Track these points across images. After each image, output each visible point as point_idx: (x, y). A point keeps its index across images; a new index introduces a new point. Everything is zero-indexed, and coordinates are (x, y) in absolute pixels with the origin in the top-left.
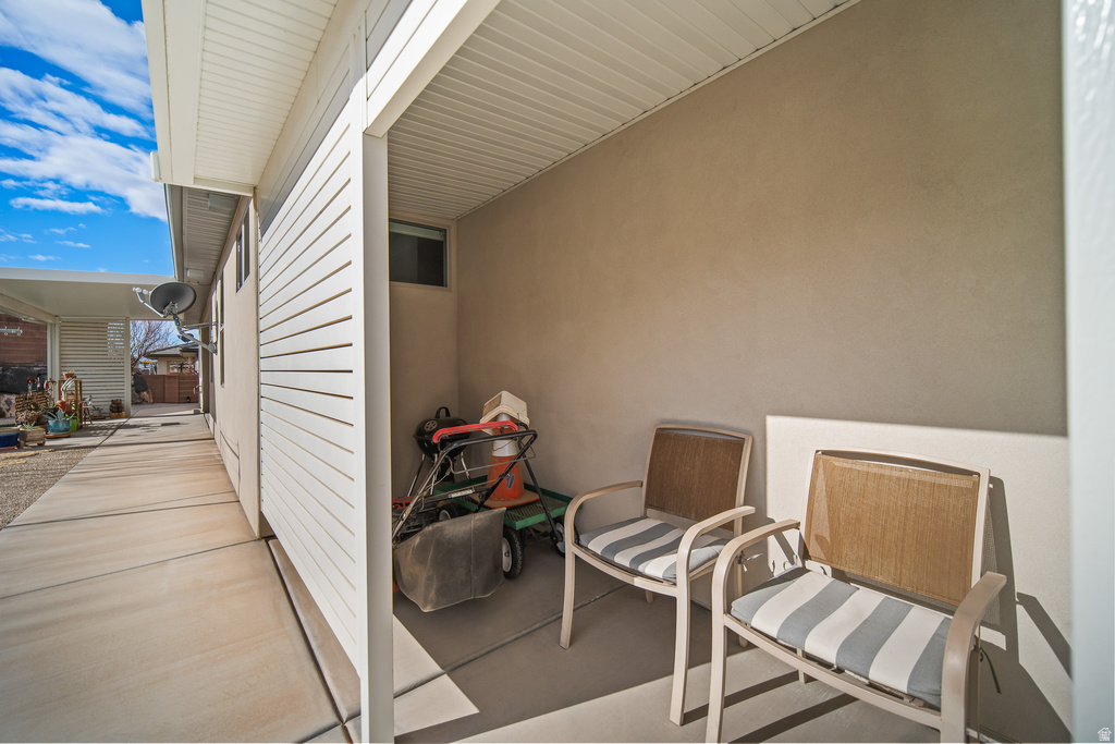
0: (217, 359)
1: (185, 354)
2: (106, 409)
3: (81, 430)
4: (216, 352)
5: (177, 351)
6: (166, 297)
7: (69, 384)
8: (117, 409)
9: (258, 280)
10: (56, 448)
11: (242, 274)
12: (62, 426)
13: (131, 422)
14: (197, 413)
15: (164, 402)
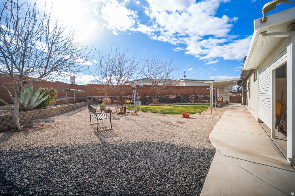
0: (248, 94)
1: (238, 92)
2: (226, 103)
3: (223, 106)
4: (248, 92)
5: (236, 91)
6: (239, 83)
7: (221, 98)
8: (227, 103)
9: (258, 81)
10: (222, 108)
11: (255, 80)
12: (221, 105)
13: (230, 105)
14: (242, 105)
15: (234, 102)
